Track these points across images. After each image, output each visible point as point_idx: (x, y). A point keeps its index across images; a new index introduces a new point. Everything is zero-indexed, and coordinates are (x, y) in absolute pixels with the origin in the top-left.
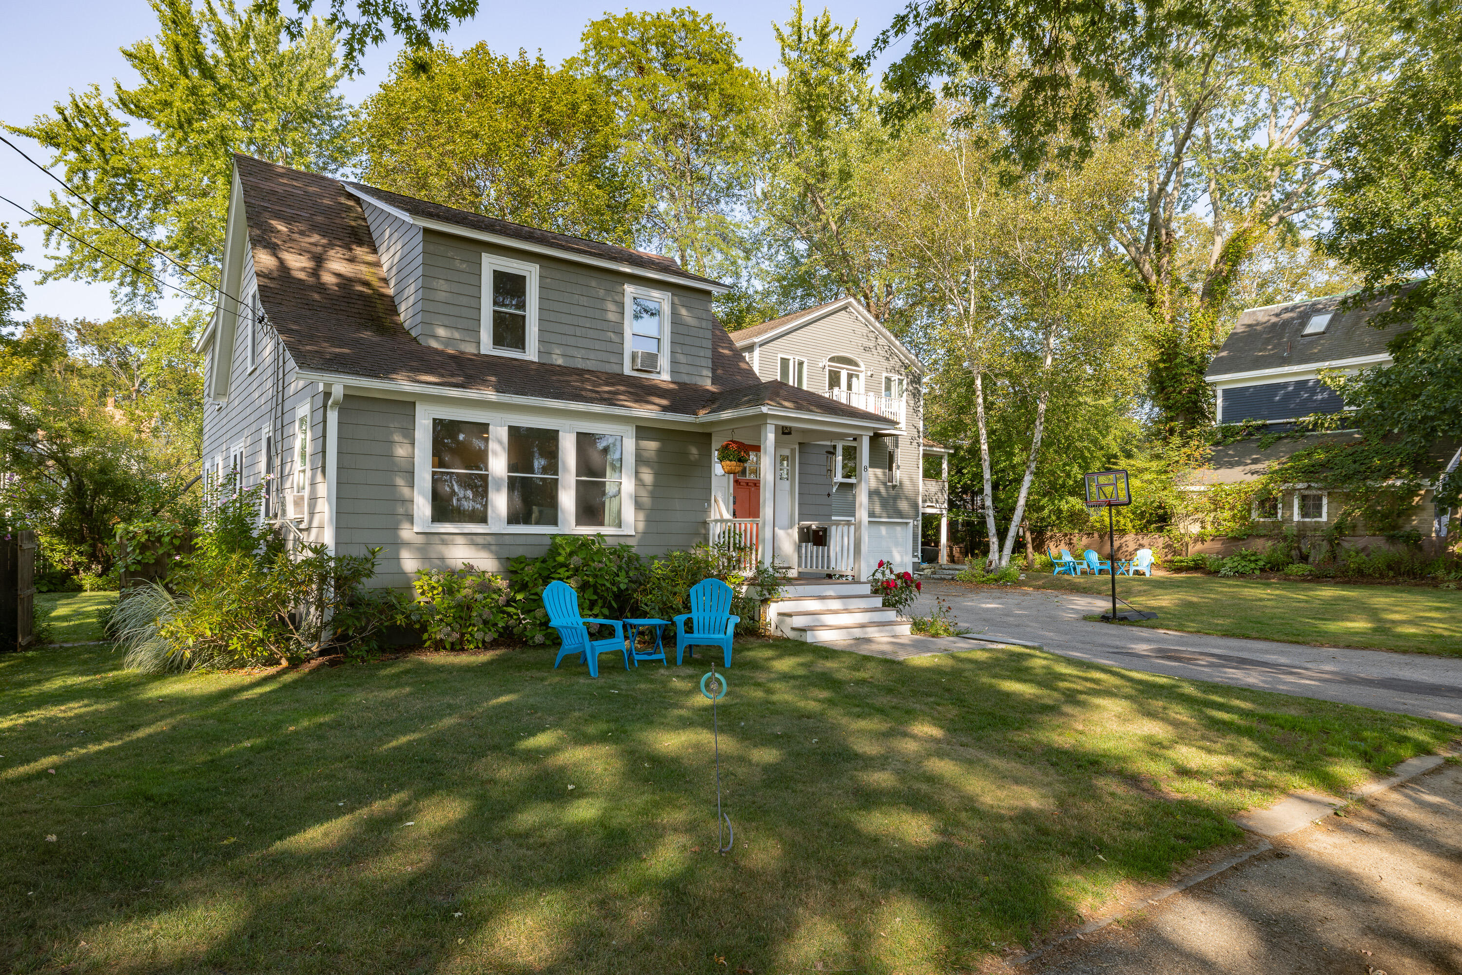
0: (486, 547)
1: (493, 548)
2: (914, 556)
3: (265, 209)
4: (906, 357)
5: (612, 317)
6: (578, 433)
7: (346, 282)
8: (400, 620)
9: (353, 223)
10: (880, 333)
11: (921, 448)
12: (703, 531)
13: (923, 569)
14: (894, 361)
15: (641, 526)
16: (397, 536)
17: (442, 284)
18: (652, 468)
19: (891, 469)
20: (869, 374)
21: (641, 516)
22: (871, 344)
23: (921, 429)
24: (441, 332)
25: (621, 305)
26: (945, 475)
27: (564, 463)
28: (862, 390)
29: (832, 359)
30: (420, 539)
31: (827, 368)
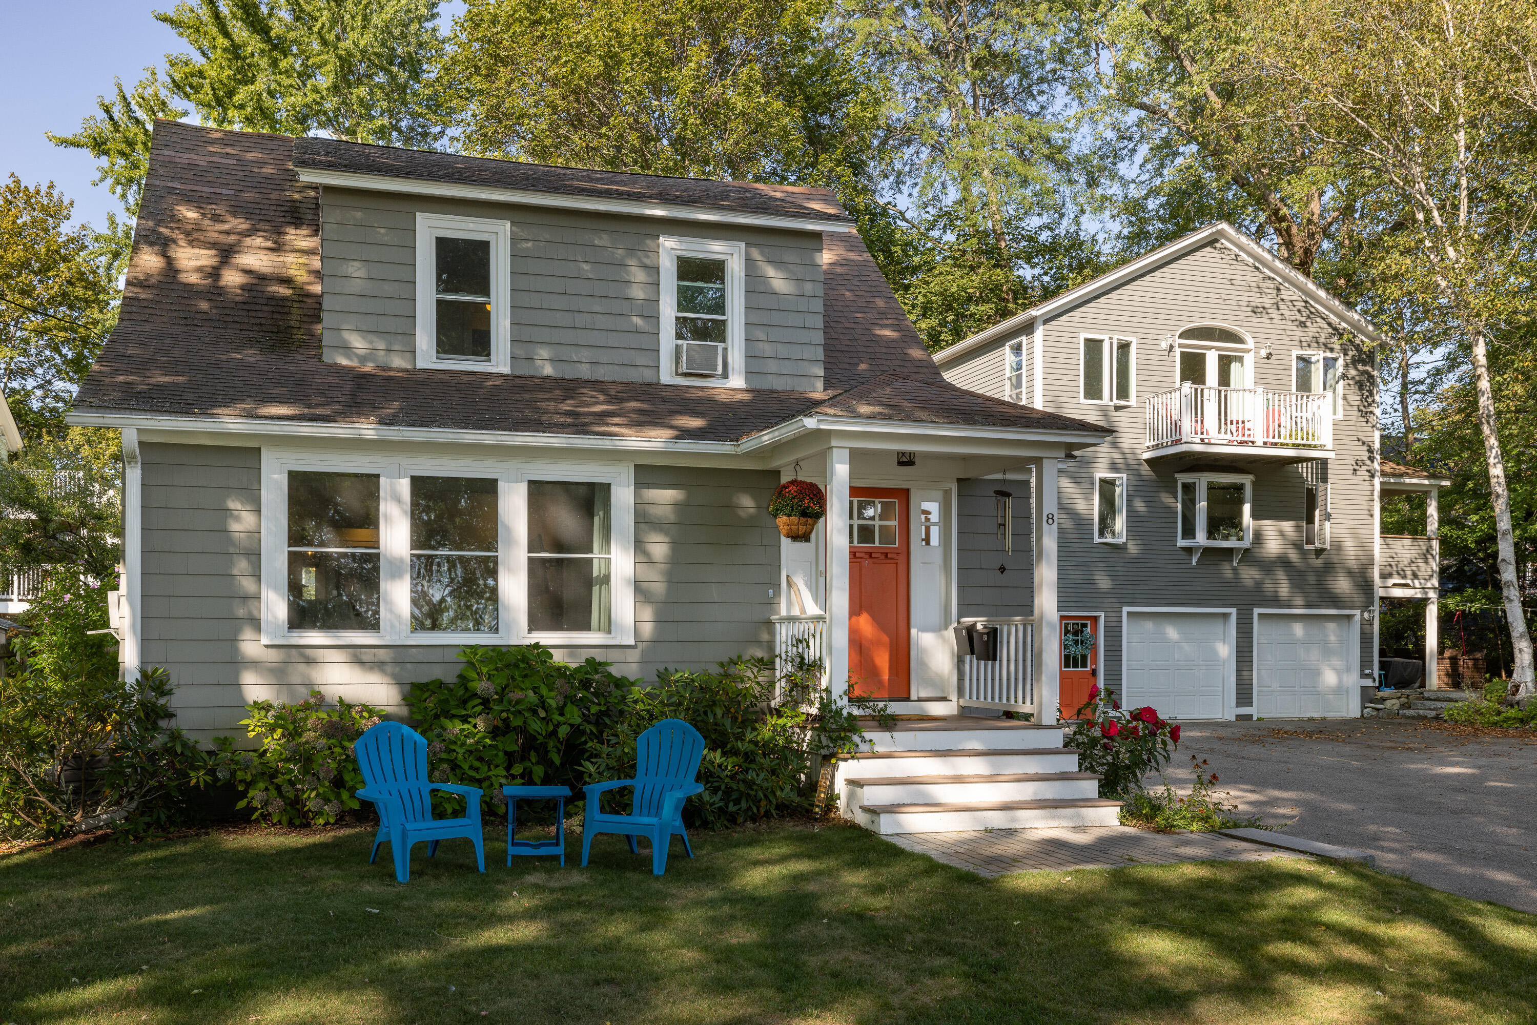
0: (377, 666)
1: (389, 668)
2: (1363, 676)
3: (171, 191)
4: (1342, 318)
5: (637, 293)
6: (530, 482)
7: (259, 279)
8: (198, 778)
9: (297, 196)
10: (1286, 279)
11: (1377, 481)
12: (765, 637)
13: (1383, 700)
14: (1317, 328)
15: (647, 629)
16: (236, 650)
17: (356, 270)
18: (666, 534)
19: (1310, 520)
20: (1263, 353)
21: (647, 614)
22: (1268, 301)
23: (1377, 446)
24: (358, 343)
25: (654, 270)
26: (1433, 525)
27: (508, 529)
28: (1249, 382)
29: (1185, 335)
30: (273, 656)
31: (1177, 352)
